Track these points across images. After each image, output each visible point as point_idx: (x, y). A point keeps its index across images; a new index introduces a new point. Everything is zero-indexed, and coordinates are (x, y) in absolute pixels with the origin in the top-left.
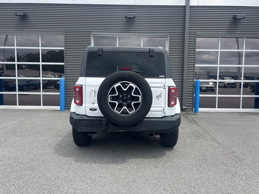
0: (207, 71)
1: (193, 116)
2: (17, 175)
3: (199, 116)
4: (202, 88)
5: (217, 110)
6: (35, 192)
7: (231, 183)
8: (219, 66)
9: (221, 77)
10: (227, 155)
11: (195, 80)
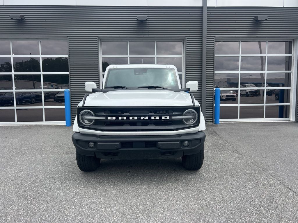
0: (227, 78)
1: (214, 128)
2: (33, 193)
3: (220, 127)
4: (222, 97)
5: (239, 120)
6: (56, 208)
7: (255, 191)
8: (240, 72)
9: (243, 84)
10: (250, 166)
11: (215, 88)
